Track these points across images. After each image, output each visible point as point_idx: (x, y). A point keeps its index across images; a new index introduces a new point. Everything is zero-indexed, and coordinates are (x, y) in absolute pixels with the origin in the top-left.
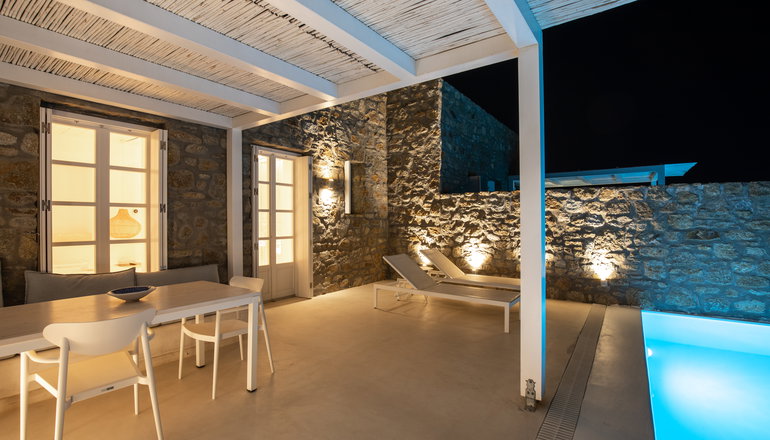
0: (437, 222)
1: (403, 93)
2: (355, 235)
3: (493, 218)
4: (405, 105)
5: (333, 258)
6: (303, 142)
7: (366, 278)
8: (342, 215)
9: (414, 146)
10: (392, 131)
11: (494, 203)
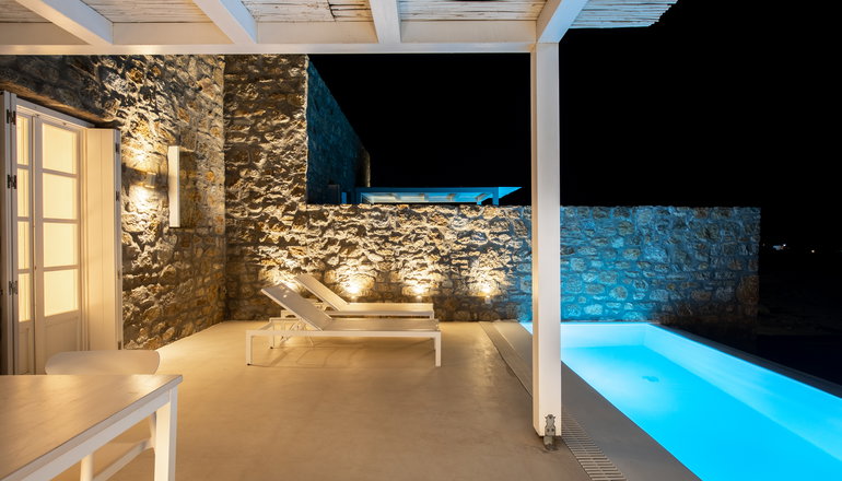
0: (302, 239)
1: (252, 63)
2: (183, 259)
3: (375, 235)
4: (254, 80)
5: (152, 297)
6: (103, 102)
7: (199, 322)
8: (165, 230)
9: (268, 138)
10: (233, 113)
11: (376, 217)
